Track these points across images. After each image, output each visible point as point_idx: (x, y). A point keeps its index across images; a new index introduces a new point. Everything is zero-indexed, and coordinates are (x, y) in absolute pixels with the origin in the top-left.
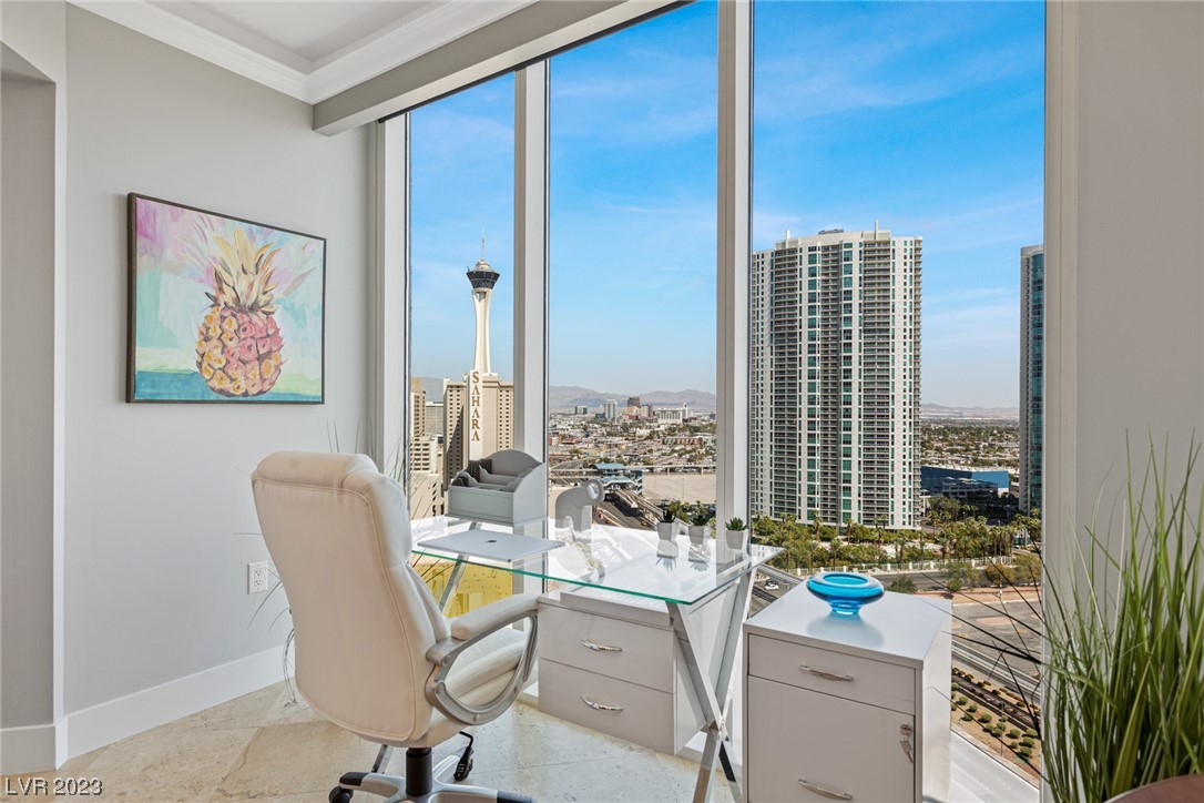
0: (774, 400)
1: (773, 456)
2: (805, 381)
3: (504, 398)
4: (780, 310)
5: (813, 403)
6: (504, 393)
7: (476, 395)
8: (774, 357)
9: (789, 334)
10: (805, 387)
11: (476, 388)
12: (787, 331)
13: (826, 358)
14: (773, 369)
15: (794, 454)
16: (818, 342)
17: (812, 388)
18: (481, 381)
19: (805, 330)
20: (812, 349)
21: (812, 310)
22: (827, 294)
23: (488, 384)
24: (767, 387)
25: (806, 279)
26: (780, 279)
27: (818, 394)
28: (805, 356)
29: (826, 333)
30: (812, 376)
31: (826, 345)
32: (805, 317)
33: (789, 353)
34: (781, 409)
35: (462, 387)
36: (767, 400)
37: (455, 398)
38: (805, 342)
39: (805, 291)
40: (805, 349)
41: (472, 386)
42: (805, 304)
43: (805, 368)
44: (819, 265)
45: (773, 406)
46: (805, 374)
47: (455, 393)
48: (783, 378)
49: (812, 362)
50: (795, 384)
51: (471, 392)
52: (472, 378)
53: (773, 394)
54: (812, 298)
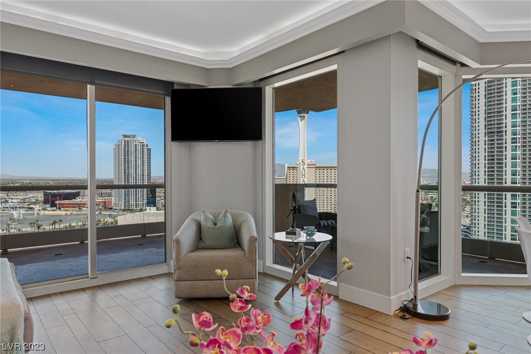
0: (487, 173)
1: (486, 208)
2: (509, 161)
3: (318, 173)
4: (491, 117)
5: (514, 175)
6: (318, 171)
7: (303, 172)
8: (487, 146)
9: (497, 132)
10: (509, 165)
11: (304, 168)
12: (496, 130)
13: (524, 146)
14: (487, 154)
15: (501, 206)
16: (518, 136)
17: (514, 165)
18: (306, 164)
19: (509, 129)
20: (514, 140)
21: (514, 116)
22: (525, 105)
23: (310, 166)
24: (482, 166)
25: (509, 96)
26: (491, 97)
27: (519, 169)
28: (509, 145)
29: (525, 130)
30: (514, 158)
31: (524, 138)
32: (509, 121)
33: (498, 144)
34: (491, 179)
35: (296, 167)
36: (482, 173)
37: (291, 173)
38: (509, 137)
39: (509, 104)
40: (509, 141)
41: (302, 167)
42: (509, 113)
43: (509, 153)
44: (519, 87)
45: (486, 177)
46: (509, 157)
47: (291, 171)
48: (493, 160)
49: (514, 149)
50: (502, 163)
51: (301, 171)
52: (301, 163)
53: (487, 169)
54: (514, 109)
